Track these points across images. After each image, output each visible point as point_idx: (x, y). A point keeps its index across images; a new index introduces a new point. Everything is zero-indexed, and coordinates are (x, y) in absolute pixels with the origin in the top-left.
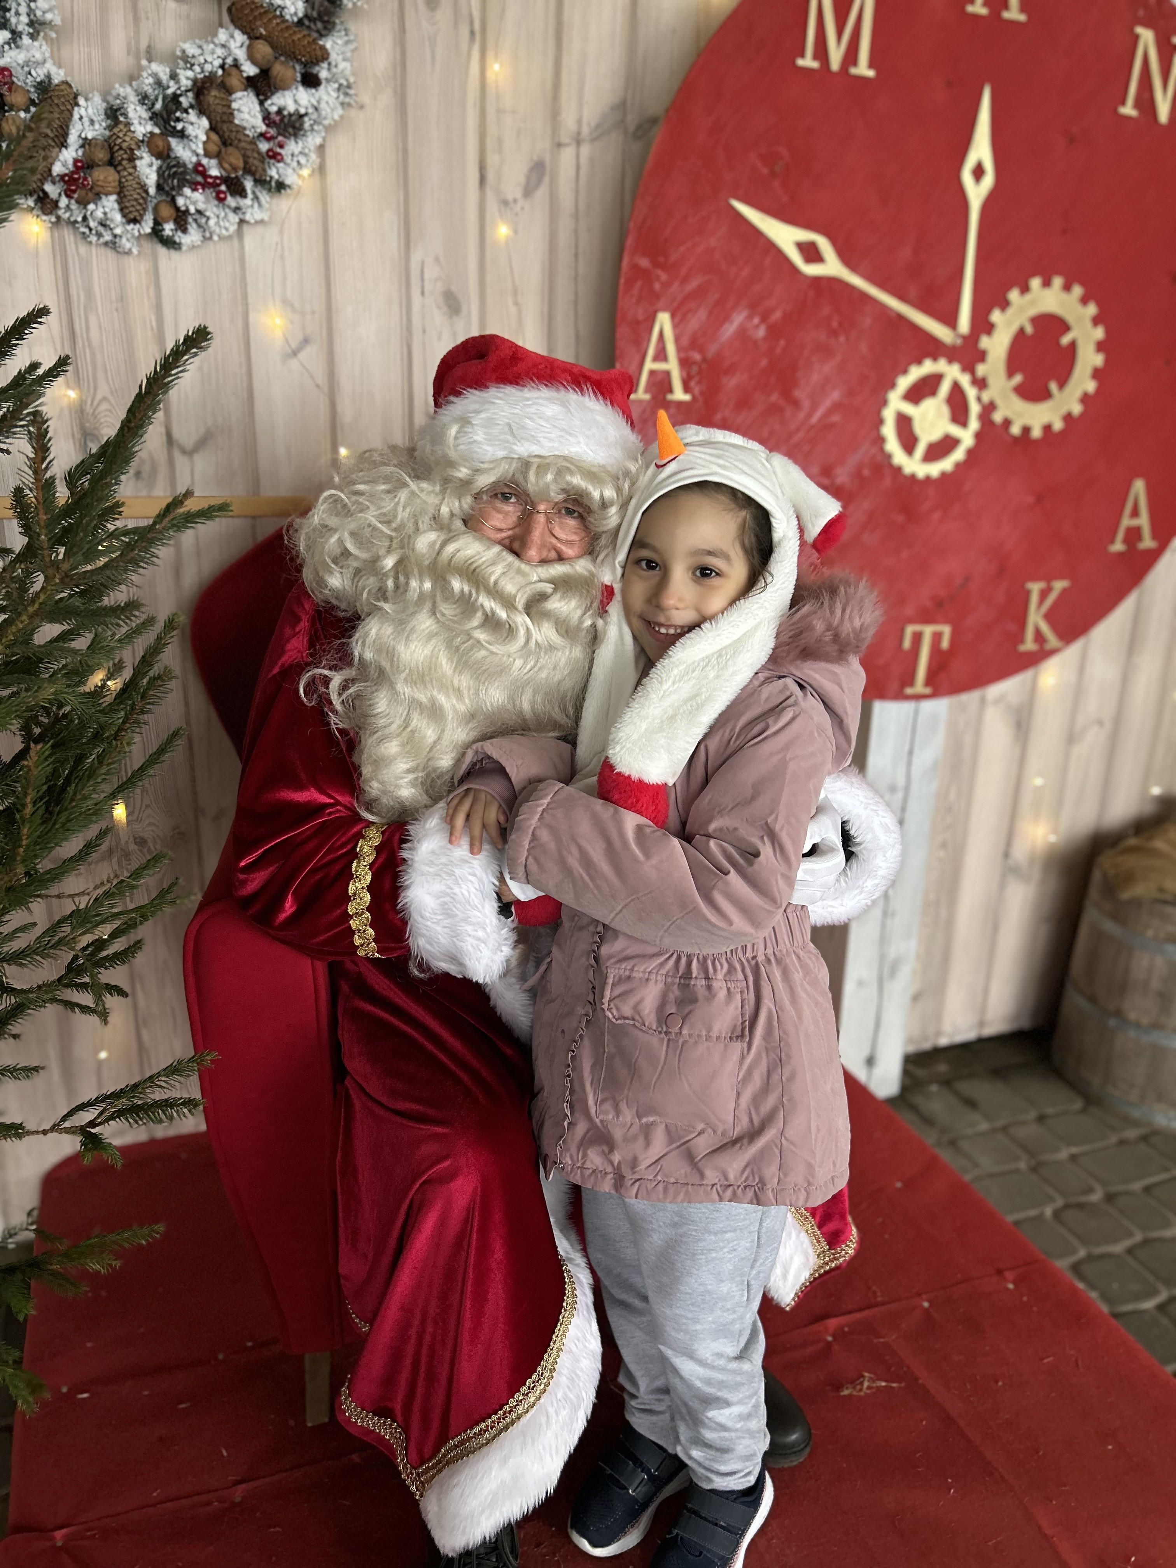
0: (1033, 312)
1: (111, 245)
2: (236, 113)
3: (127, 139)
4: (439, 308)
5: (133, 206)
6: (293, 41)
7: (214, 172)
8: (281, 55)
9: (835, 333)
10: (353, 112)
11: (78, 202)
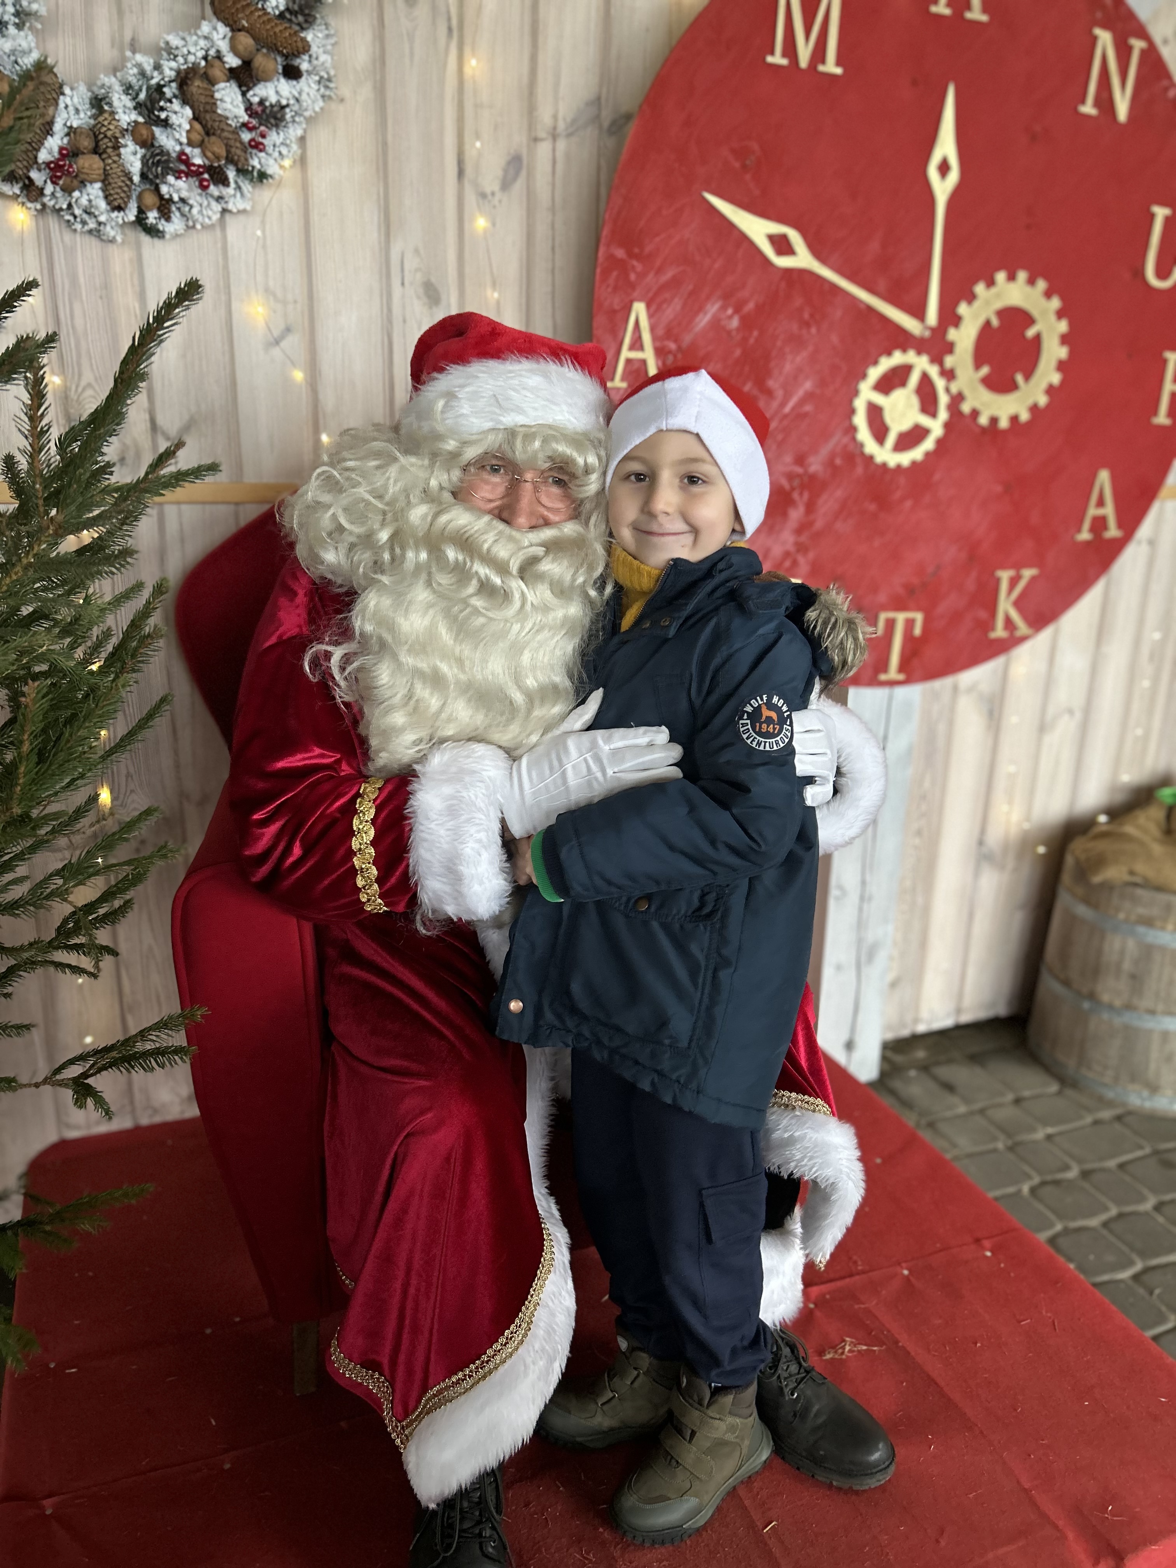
0: (999, 305)
1: (95, 233)
2: (218, 103)
3: (112, 127)
4: (418, 297)
5: (117, 194)
6: (275, 33)
7: (198, 161)
8: (263, 47)
9: (807, 325)
10: (333, 106)
11: (63, 189)
